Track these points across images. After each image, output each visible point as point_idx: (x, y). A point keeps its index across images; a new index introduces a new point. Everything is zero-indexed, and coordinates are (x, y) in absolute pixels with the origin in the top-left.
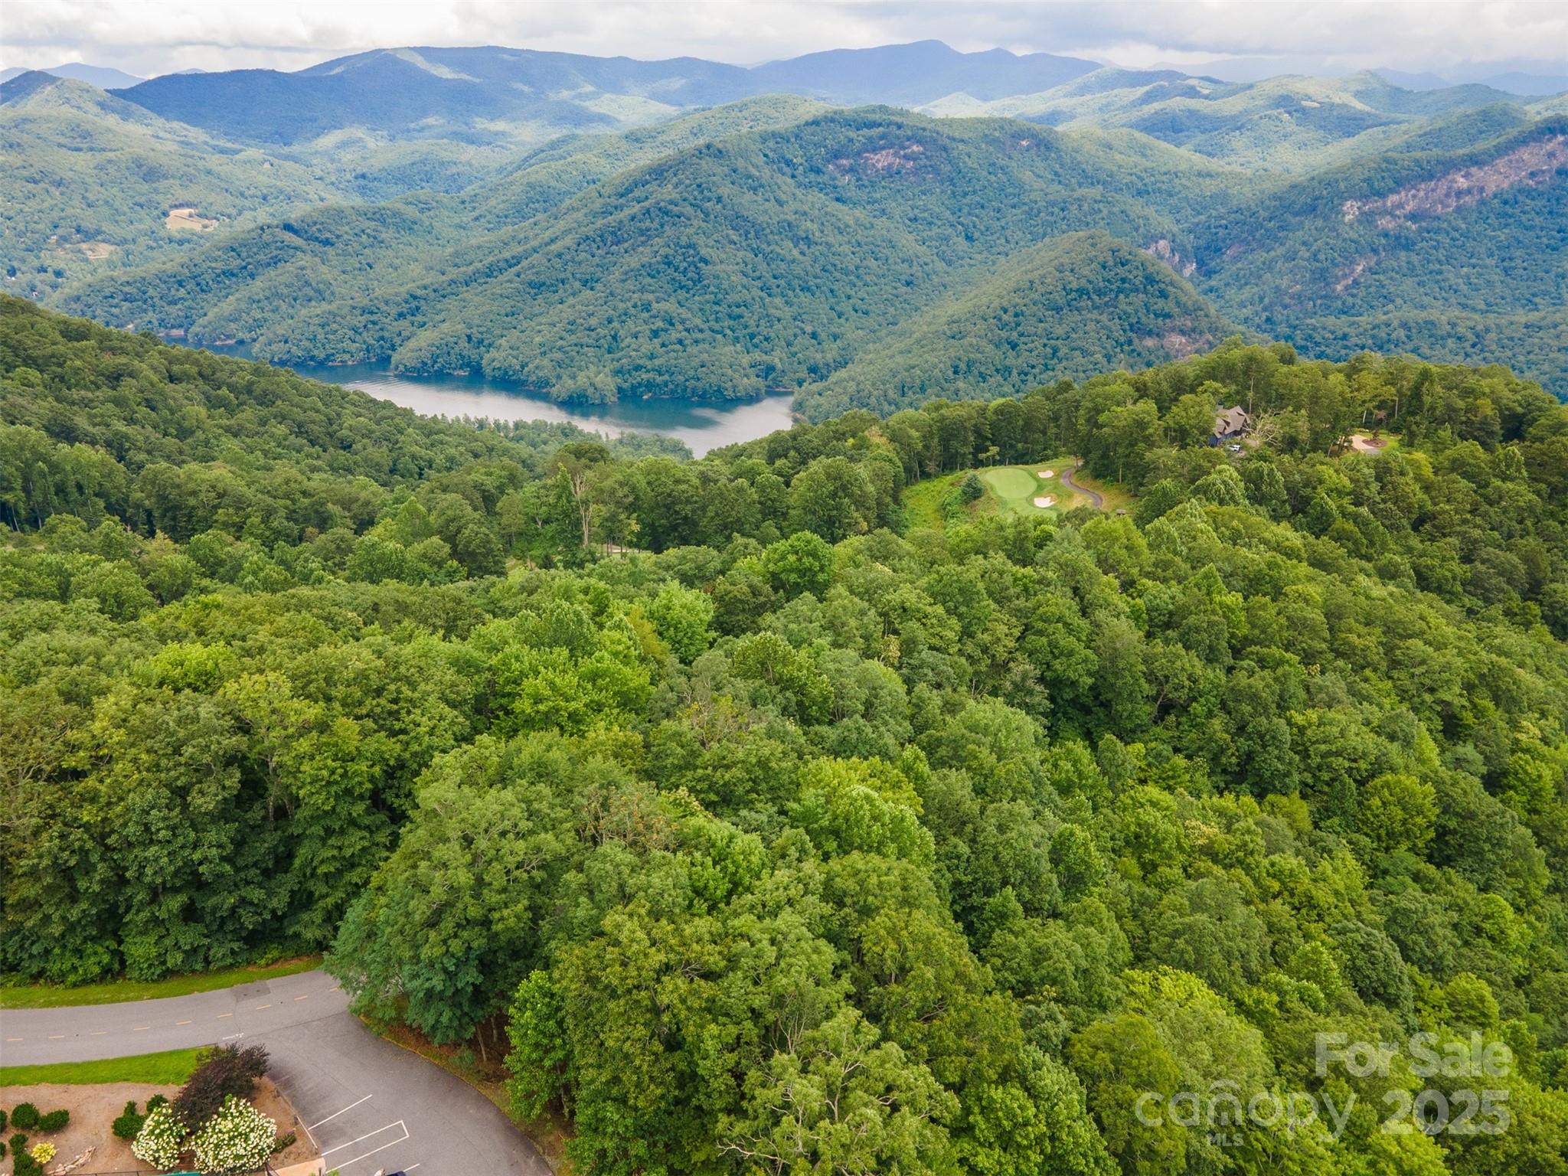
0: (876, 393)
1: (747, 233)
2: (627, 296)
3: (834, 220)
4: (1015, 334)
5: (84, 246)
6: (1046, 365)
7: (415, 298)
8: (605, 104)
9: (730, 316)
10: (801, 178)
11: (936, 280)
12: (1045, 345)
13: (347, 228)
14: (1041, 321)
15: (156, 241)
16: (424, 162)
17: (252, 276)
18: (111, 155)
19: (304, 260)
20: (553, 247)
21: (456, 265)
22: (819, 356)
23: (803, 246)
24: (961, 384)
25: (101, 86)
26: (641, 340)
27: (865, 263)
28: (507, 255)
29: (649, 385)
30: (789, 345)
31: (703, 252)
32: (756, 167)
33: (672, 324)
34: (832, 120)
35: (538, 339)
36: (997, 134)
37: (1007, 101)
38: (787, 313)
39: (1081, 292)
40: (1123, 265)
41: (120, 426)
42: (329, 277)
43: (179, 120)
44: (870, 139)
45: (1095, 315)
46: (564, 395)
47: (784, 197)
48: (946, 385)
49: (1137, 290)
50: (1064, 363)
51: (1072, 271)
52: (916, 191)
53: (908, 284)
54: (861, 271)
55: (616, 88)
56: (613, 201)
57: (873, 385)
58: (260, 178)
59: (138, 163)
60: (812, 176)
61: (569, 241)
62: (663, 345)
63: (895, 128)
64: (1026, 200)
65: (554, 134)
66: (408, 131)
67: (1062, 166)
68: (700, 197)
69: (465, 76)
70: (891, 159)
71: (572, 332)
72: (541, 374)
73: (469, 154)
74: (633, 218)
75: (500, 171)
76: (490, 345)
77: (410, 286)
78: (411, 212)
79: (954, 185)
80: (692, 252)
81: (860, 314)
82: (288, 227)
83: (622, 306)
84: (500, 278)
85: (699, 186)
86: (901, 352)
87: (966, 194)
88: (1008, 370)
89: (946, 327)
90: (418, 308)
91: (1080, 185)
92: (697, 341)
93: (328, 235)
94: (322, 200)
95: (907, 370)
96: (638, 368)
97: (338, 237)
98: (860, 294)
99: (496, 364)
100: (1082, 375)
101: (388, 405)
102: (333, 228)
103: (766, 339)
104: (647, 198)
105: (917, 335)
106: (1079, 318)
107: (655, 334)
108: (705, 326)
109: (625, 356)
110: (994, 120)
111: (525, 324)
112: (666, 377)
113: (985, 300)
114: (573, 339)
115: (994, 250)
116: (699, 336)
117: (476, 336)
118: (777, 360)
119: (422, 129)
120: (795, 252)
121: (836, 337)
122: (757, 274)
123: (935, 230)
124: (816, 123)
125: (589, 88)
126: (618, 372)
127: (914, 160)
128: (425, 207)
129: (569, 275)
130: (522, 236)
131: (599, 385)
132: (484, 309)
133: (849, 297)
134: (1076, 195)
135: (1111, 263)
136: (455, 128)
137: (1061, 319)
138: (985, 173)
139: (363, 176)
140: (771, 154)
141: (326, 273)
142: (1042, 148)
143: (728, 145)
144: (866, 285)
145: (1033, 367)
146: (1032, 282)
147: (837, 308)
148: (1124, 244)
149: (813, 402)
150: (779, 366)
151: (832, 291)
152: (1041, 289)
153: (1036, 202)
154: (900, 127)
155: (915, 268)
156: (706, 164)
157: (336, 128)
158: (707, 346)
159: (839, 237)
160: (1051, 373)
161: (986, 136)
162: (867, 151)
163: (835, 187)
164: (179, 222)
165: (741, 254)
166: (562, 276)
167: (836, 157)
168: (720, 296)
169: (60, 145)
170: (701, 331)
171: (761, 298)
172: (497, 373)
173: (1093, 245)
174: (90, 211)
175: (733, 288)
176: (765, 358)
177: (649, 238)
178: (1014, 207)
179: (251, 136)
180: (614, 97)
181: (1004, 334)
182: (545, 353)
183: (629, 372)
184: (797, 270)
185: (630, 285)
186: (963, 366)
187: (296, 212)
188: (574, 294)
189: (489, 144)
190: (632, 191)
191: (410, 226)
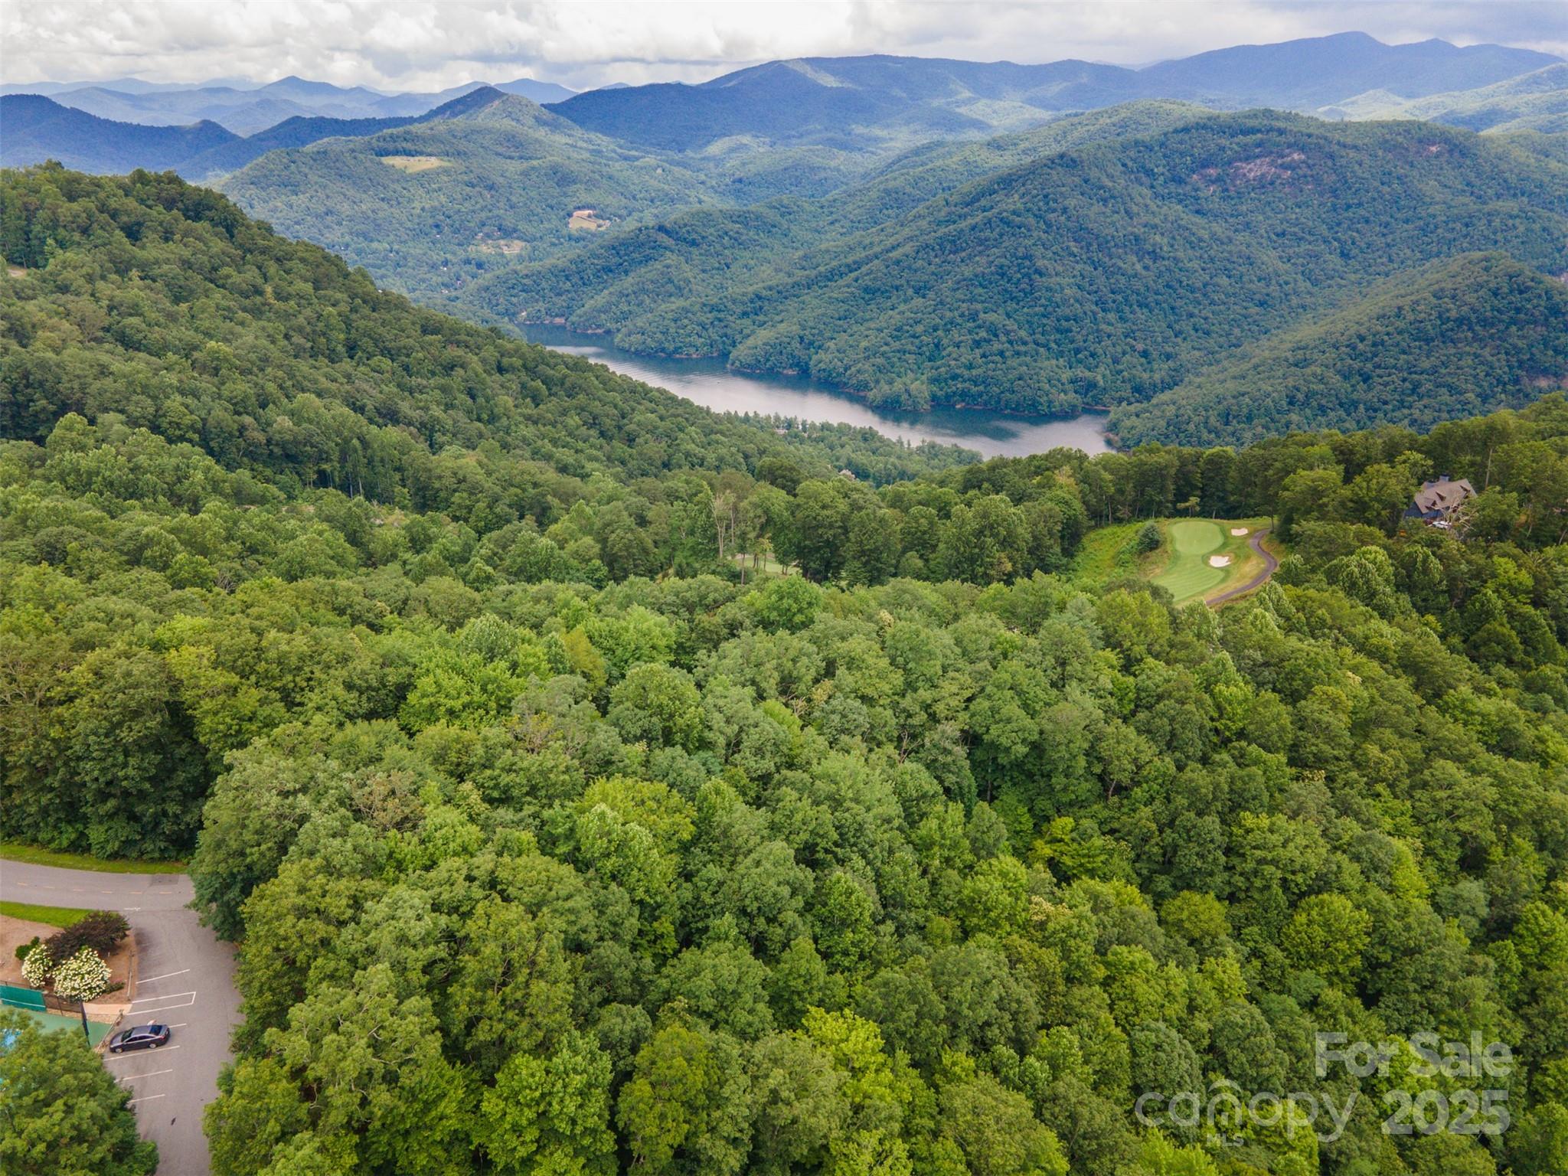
0: (1196, 419)
1: (1090, 244)
2: (956, 305)
3: (1187, 234)
4: (1369, 365)
5: (502, 242)
6: (1402, 402)
7: (760, 298)
8: (980, 109)
9: (1058, 331)
10: (1160, 189)
11: (1295, 301)
12: (1404, 380)
13: (712, 230)
14: (1404, 352)
15: (558, 238)
16: (795, 167)
17: (626, 272)
18: (535, 163)
19: (671, 259)
20: (894, 254)
21: (804, 268)
22: (1145, 376)
23: (1147, 261)
24: (1294, 417)
25: (538, 100)
26: (962, 350)
27: (1215, 279)
28: (850, 260)
29: (964, 394)
30: (1116, 361)
31: (1040, 263)
32: (1111, 177)
33: (996, 336)
34: (1204, 127)
35: (864, 344)
36: (1400, 139)
37: (1435, 99)
38: (1121, 328)
39: (1461, 321)
40: (1521, 292)
41: (437, 411)
42: (690, 275)
43: (596, 130)
44: (1245, 147)
45: (1475, 348)
46: (879, 400)
47: (1135, 209)
48: (1277, 416)
49: (1535, 323)
50: (1425, 401)
51: (1453, 297)
52: (1289, 204)
53: (1261, 304)
54: (1210, 288)
55: (992, 93)
56: (959, 210)
57: (1195, 410)
58: (652, 182)
59: (555, 170)
60: (1172, 187)
61: (908, 248)
62: (984, 356)
63: (1275, 134)
64: (1424, 214)
65: (922, 140)
66: (789, 137)
67: (1478, 175)
68: (1044, 208)
69: (848, 85)
70: (1265, 169)
71: (897, 338)
72: (861, 378)
73: (840, 160)
74: (973, 228)
75: (864, 176)
76: (820, 347)
77: (758, 287)
78: (772, 216)
79: (1336, 197)
80: (1027, 263)
81: (1200, 334)
82: (661, 228)
83: (948, 314)
84: (841, 282)
85: (1046, 196)
86: (1234, 378)
87: (1349, 206)
88: (1355, 404)
89: (1289, 354)
90: (761, 308)
91: (1498, 197)
92: (1018, 354)
93: (695, 236)
94: (700, 202)
95: (1234, 397)
96: (954, 377)
97: (703, 238)
98: (1204, 313)
99: (822, 366)
100: (1445, 415)
101: (685, 403)
102: (699, 230)
103: (1092, 355)
104: (992, 207)
105: (1255, 361)
106: (1453, 351)
107: (977, 344)
108: (1029, 339)
109: (944, 365)
110: (1399, 124)
111: (855, 328)
112: (981, 388)
113: (1340, 326)
114: (897, 345)
115: (1371, 270)
116: (1023, 348)
117: (808, 337)
118: (1099, 378)
119: (801, 136)
120: (1138, 267)
121: (1168, 357)
122: (1094, 288)
123: (1304, 247)
124: (1186, 130)
125: (966, 94)
126: (934, 381)
127: (1293, 169)
128: (785, 211)
129: (903, 282)
130: (867, 242)
131: (914, 393)
132: (820, 311)
133: (1191, 315)
134: (1486, 208)
135: (1506, 290)
136: (830, 135)
137: (1430, 351)
138: (1377, 184)
139: (740, 181)
140: (1130, 164)
141: (688, 272)
142: (1456, 154)
143: (1084, 155)
144: (1212, 303)
145: (1385, 403)
146: (1400, 308)
147: (1177, 327)
148: (1527, 268)
149: (1128, 423)
150: (1101, 383)
151: (1173, 308)
152: (1411, 317)
153: (1434, 216)
154: (1281, 132)
155: (1273, 288)
156: (1056, 175)
157: (725, 135)
158: (1028, 359)
159: (1190, 252)
160: (1406, 411)
161: (1387, 141)
162: (1240, 160)
163: (1197, 199)
164: (581, 222)
165: (1078, 267)
166: (897, 282)
167: (1204, 166)
168: (1050, 309)
169: (498, 154)
170: (1025, 343)
171: (1094, 313)
172: (823, 375)
173: (1486, 269)
174: (512, 212)
175: (1065, 301)
176: (1088, 374)
177: (988, 248)
178: (1407, 221)
179: (652, 144)
180: (988, 102)
181: (1357, 365)
182: (868, 358)
183: (946, 380)
184: (1138, 285)
185: (959, 295)
186: (1300, 396)
187: (675, 214)
188: (905, 301)
189: (860, 149)
190: (979, 200)
191: (770, 228)
